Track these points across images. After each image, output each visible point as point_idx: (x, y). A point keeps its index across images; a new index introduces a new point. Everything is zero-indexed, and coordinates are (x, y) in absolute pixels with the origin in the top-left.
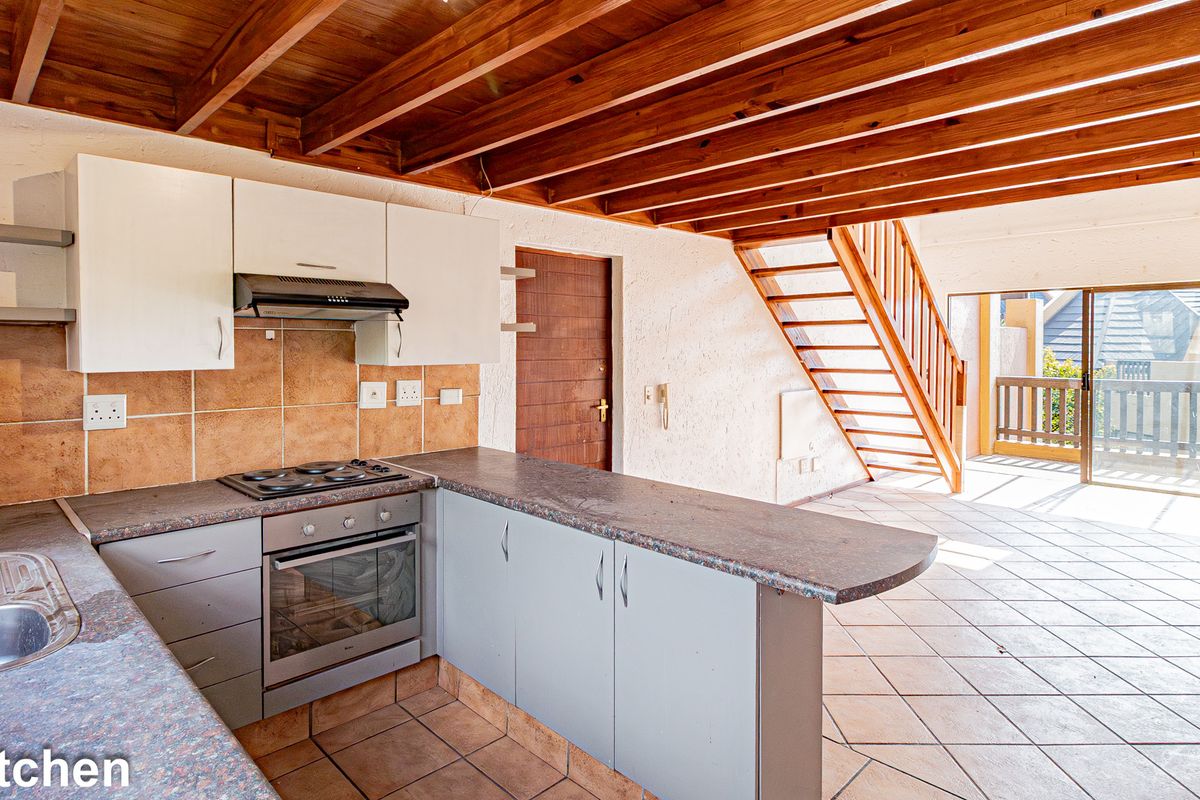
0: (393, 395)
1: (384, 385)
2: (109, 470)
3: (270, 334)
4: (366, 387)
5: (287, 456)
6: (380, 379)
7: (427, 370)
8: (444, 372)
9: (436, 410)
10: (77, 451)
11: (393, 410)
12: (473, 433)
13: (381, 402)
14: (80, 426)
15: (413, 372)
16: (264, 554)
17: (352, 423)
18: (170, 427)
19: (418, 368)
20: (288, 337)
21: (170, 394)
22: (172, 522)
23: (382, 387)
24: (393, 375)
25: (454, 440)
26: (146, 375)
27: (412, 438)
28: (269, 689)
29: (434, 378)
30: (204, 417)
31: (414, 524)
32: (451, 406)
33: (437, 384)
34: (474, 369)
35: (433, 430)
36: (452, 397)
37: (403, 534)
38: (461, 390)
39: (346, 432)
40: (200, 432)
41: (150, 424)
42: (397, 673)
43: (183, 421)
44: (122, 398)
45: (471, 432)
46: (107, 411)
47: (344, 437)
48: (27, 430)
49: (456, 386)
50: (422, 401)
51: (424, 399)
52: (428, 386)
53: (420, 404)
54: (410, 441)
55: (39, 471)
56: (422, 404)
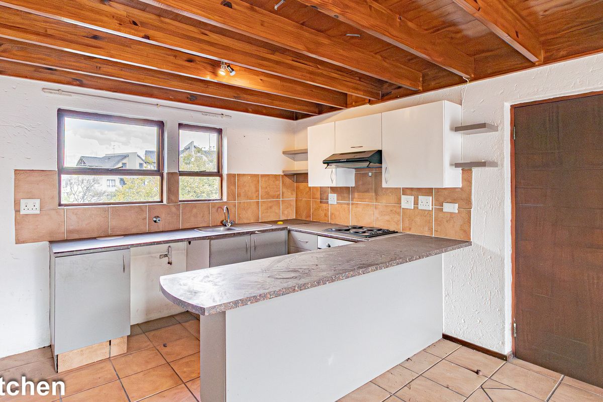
0: (416, 203)
1: (412, 197)
2: (333, 217)
3: (370, 174)
4: (404, 198)
5: (375, 223)
6: (411, 194)
7: (436, 191)
8: (446, 192)
9: (441, 215)
10: (328, 210)
11: (417, 211)
12: (467, 232)
13: (411, 206)
14: (327, 203)
15: (428, 191)
17: (399, 214)
18: (346, 206)
19: (431, 189)
20: (376, 175)
21: (346, 195)
24: (417, 192)
25: (453, 233)
26: (340, 188)
27: (427, 227)
29: (440, 195)
30: (353, 204)
32: (451, 213)
33: (441, 199)
34: (467, 192)
35: (440, 225)
36: (451, 208)
38: (457, 204)
39: (397, 217)
40: (352, 209)
41: (341, 204)
43: (348, 204)
44: (336, 195)
45: (465, 231)
46: (333, 198)
47: (396, 219)
48: (321, 202)
49: (453, 201)
50: (432, 208)
51: (434, 207)
52: (437, 200)
53: (431, 209)
54: (426, 229)
55: (322, 214)
56: (432, 209)
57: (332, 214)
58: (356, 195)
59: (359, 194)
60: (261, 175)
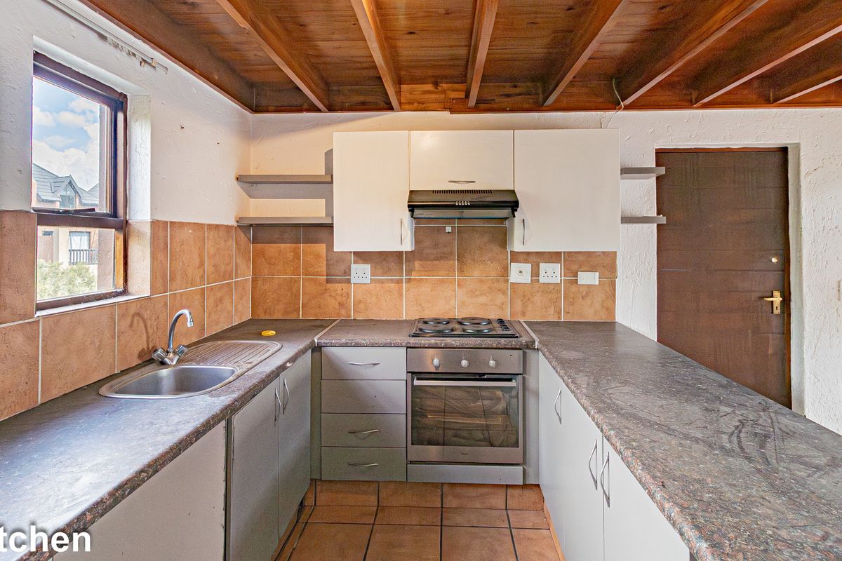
0: (535, 273)
1: (529, 266)
2: (361, 306)
3: (449, 229)
4: (514, 268)
5: (459, 311)
6: (526, 261)
7: (566, 255)
8: (581, 258)
9: (574, 288)
10: (348, 295)
11: (536, 285)
12: (611, 310)
13: (526, 278)
14: (348, 281)
15: (554, 257)
16: (408, 372)
17: (505, 293)
18: (392, 285)
19: (558, 254)
20: (460, 231)
21: (392, 265)
22: (355, 341)
23: (527, 267)
24: (536, 258)
25: (590, 313)
26: (380, 253)
27: (553, 308)
28: (411, 462)
29: (573, 261)
30: (409, 281)
31: (518, 374)
32: (589, 286)
33: (574, 267)
34: (612, 256)
35: (572, 304)
36: (588, 278)
37: (510, 380)
38: (598, 273)
39: (500, 298)
40: (408, 290)
41: (382, 282)
42: (507, 486)
43: (399, 282)
44: (368, 266)
45: (607, 309)
46: (361, 273)
47: (498, 302)
48: (328, 281)
49: (592, 270)
50: (561, 280)
51: (563, 278)
52: (567, 268)
53: (559, 282)
54: (552, 310)
55: (332, 303)
56: (561, 282)
57: (357, 303)
58: (417, 264)
59: (422, 263)
60: (208, 225)
